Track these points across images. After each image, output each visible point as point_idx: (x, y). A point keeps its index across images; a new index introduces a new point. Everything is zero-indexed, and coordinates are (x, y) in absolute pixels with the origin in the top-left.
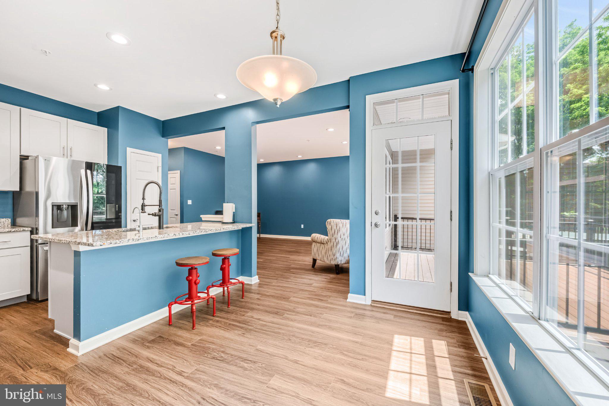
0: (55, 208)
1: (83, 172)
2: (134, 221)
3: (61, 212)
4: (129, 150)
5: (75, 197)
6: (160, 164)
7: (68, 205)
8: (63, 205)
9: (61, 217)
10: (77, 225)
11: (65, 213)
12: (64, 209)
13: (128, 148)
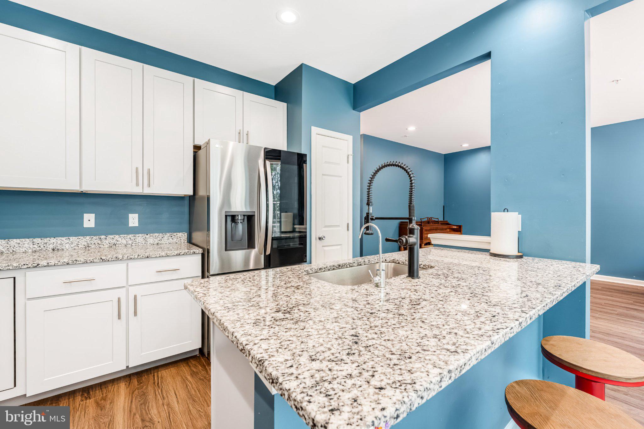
0: (229, 219)
1: (261, 162)
2: (320, 239)
3: (236, 226)
4: (314, 130)
5: (251, 204)
6: (351, 152)
7: (244, 216)
8: (238, 215)
9: (235, 233)
10: (253, 247)
11: (240, 226)
12: (239, 221)
13: (313, 128)
